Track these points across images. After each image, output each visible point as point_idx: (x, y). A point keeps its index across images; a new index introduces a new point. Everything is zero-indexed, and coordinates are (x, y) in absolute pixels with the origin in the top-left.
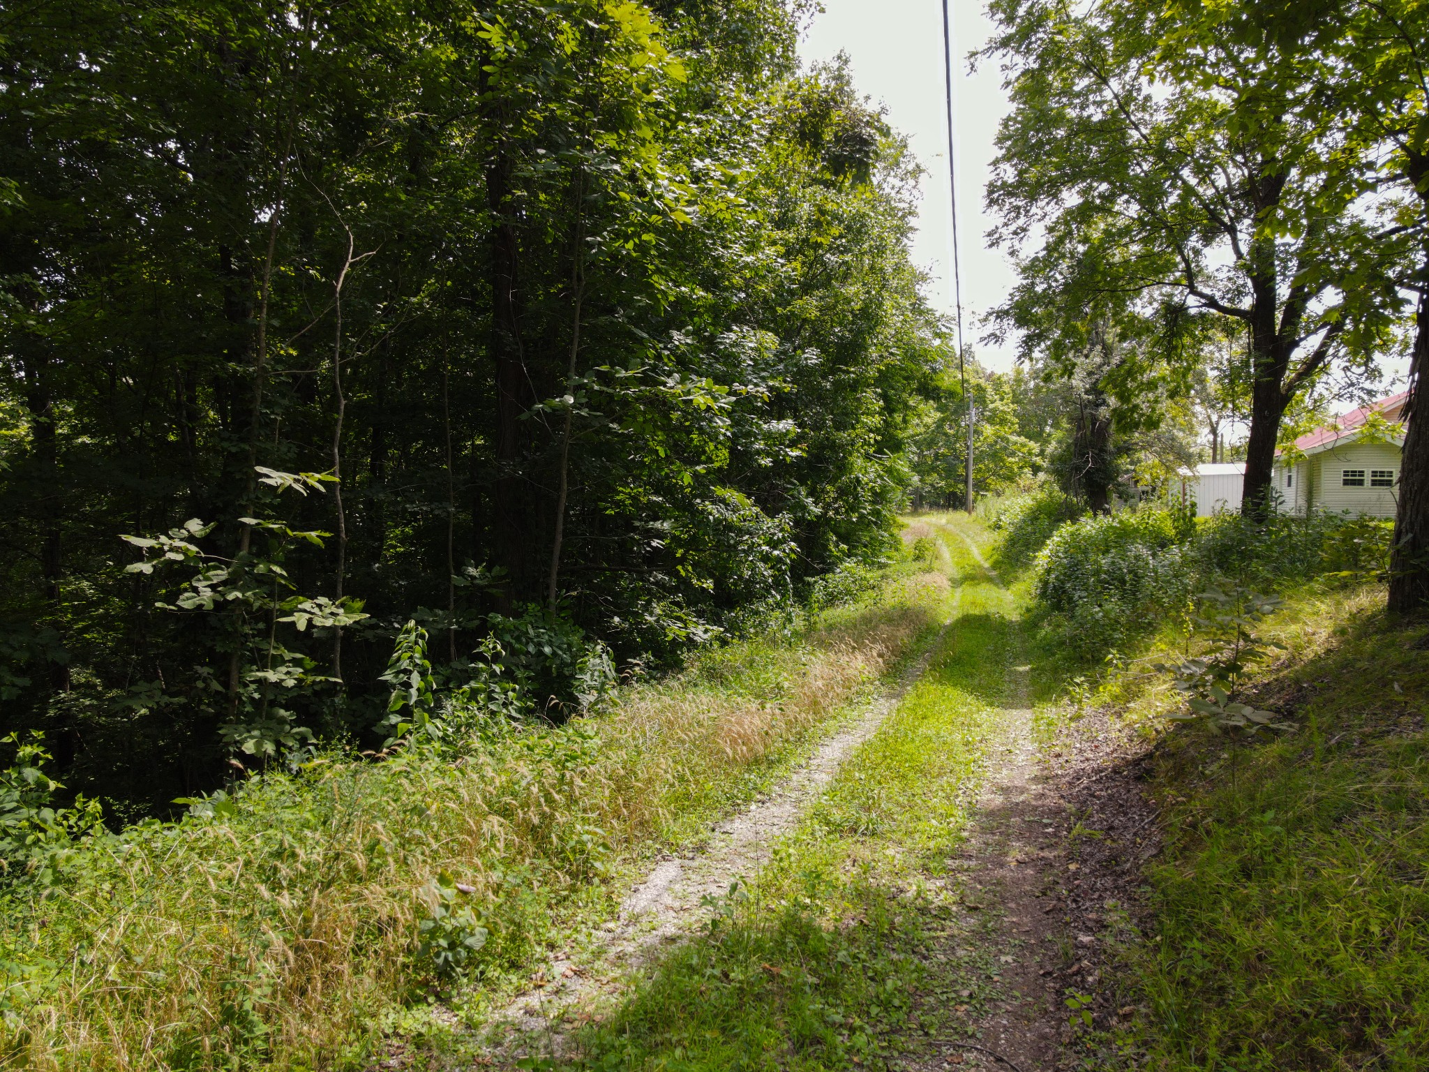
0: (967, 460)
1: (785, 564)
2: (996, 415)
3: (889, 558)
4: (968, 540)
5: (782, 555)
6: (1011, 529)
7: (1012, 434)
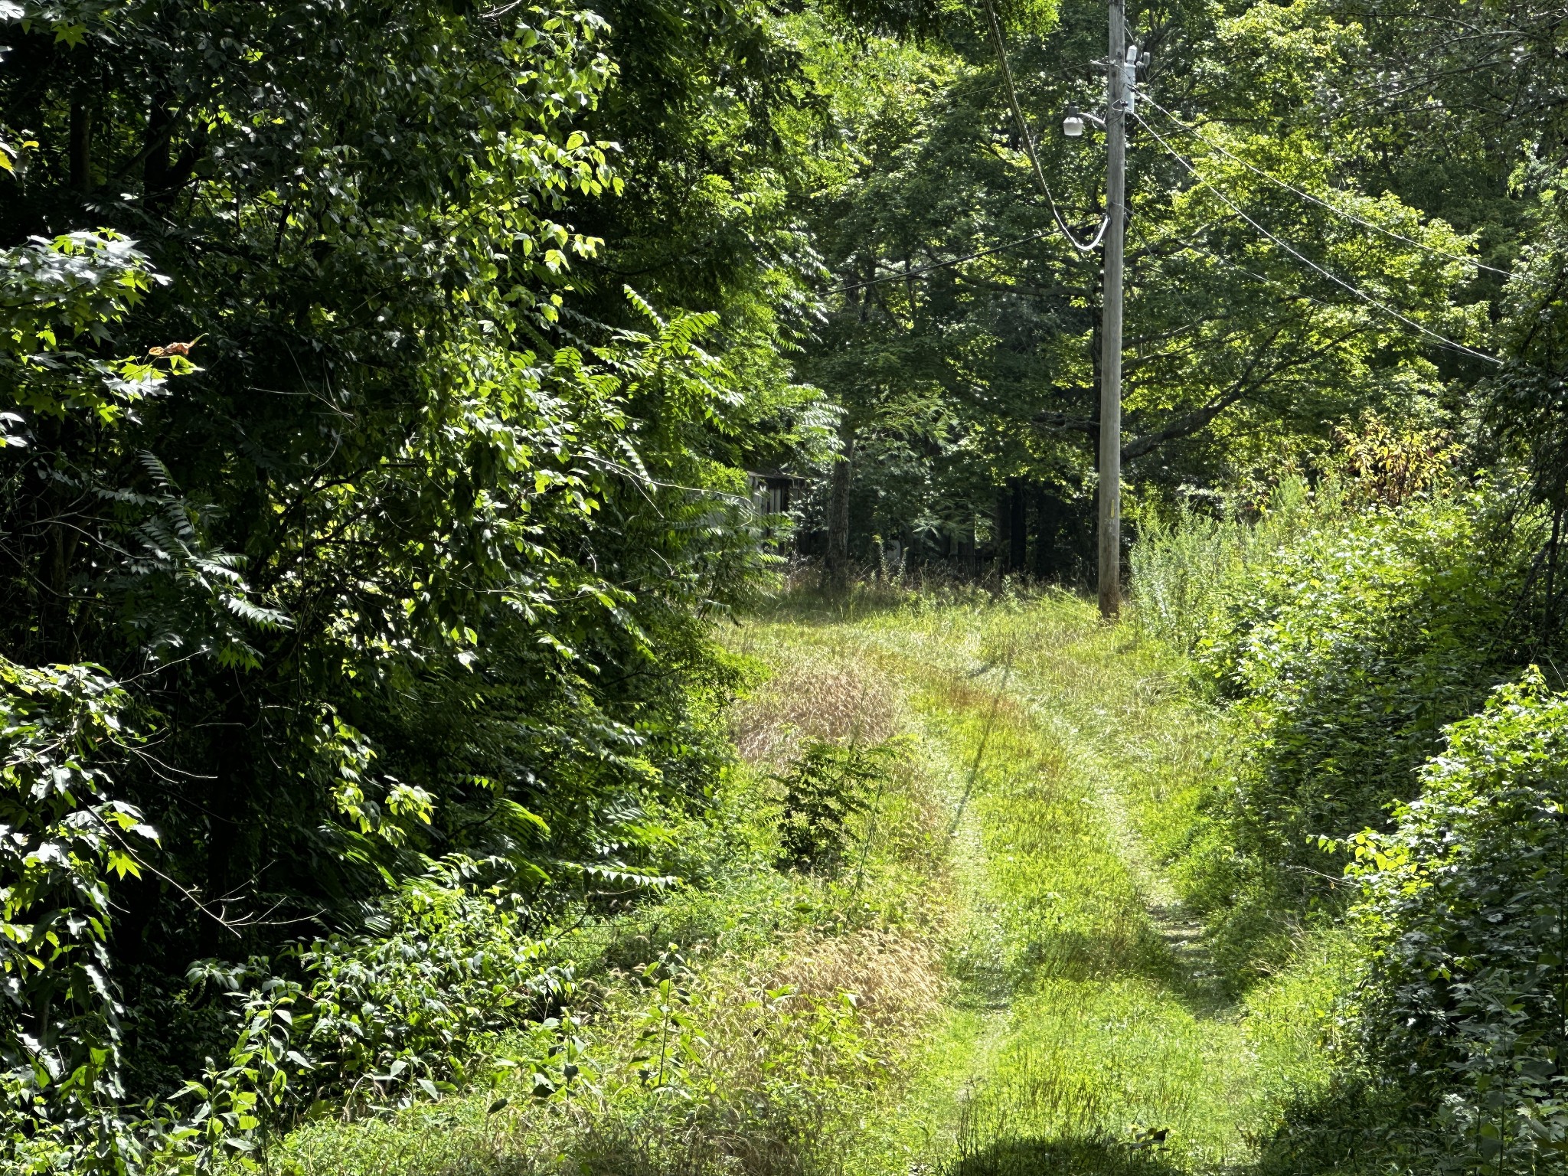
0: (1094, 317)
1: (85, 909)
2: (1252, 79)
3: (636, 855)
4: (1085, 756)
5: (70, 862)
6: (1290, 697)
7: (1335, 179)
